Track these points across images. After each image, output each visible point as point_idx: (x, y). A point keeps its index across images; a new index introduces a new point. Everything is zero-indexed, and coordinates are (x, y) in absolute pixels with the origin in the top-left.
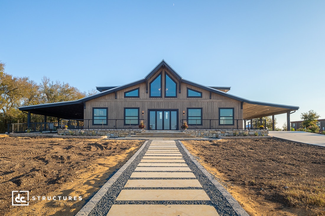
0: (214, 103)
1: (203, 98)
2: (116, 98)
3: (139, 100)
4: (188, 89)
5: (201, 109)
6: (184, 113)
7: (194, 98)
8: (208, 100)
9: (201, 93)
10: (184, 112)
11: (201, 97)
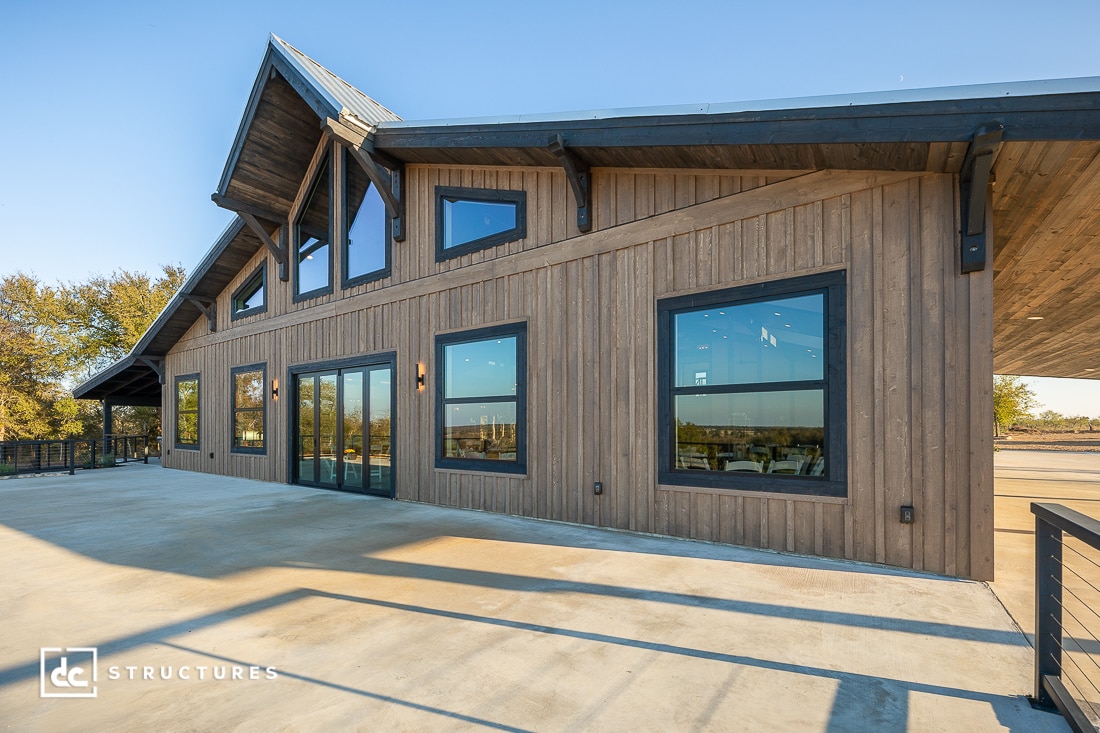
0: (613, 263)
1: (530, 241)
2: (214, 329)
3: (265, 324)
4: (443, 195)
5: (518, 330)
6: (420, 380)
7: (475, 257)
8: (567, 250)
9: (518, 200)
10: (422, 371)
11: (519, 232)
